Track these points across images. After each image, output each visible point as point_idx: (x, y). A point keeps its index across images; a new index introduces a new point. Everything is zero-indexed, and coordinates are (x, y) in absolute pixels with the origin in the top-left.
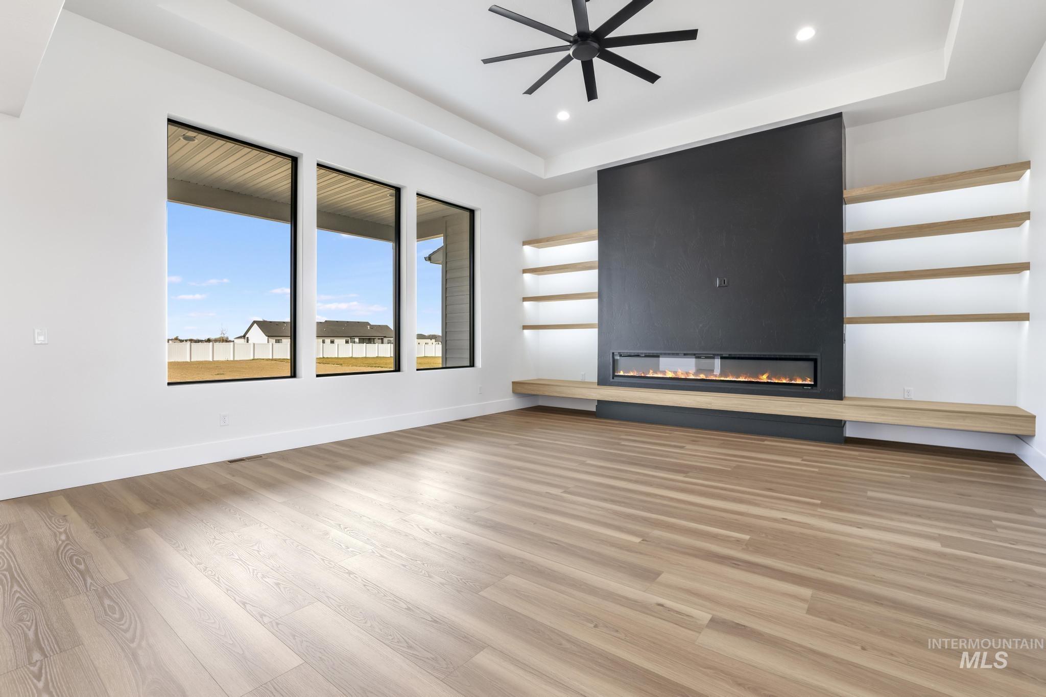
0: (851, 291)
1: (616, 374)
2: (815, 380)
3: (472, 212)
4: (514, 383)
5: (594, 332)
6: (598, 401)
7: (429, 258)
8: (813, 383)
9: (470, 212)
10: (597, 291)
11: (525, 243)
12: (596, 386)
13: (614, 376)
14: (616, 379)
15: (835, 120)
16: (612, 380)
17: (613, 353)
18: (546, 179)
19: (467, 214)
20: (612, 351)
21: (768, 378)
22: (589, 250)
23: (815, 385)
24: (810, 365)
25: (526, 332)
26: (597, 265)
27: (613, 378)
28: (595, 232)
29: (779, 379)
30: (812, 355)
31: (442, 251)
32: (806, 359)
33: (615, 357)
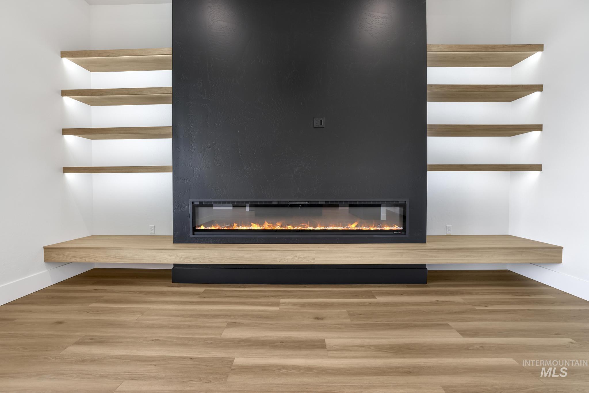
1: (197, 228)
2: (404, 225)
4: (45, 248)
5: (168, 178)
6: (174, 264)
8: (402, 228)
10: (170, 128)
11: (64, 54)
12: (171, 246)
13: (195, 230)
14: (197, 235)
16: (191, 235)
17: (193, 203)
20: (191, 200)
21: (357, 226)
23: (404, 230)
24: (399, 210)
25: (70, 177)
27: (193, 234)
30: (401, 201)
32: (396, 204)
33: (195, 207)
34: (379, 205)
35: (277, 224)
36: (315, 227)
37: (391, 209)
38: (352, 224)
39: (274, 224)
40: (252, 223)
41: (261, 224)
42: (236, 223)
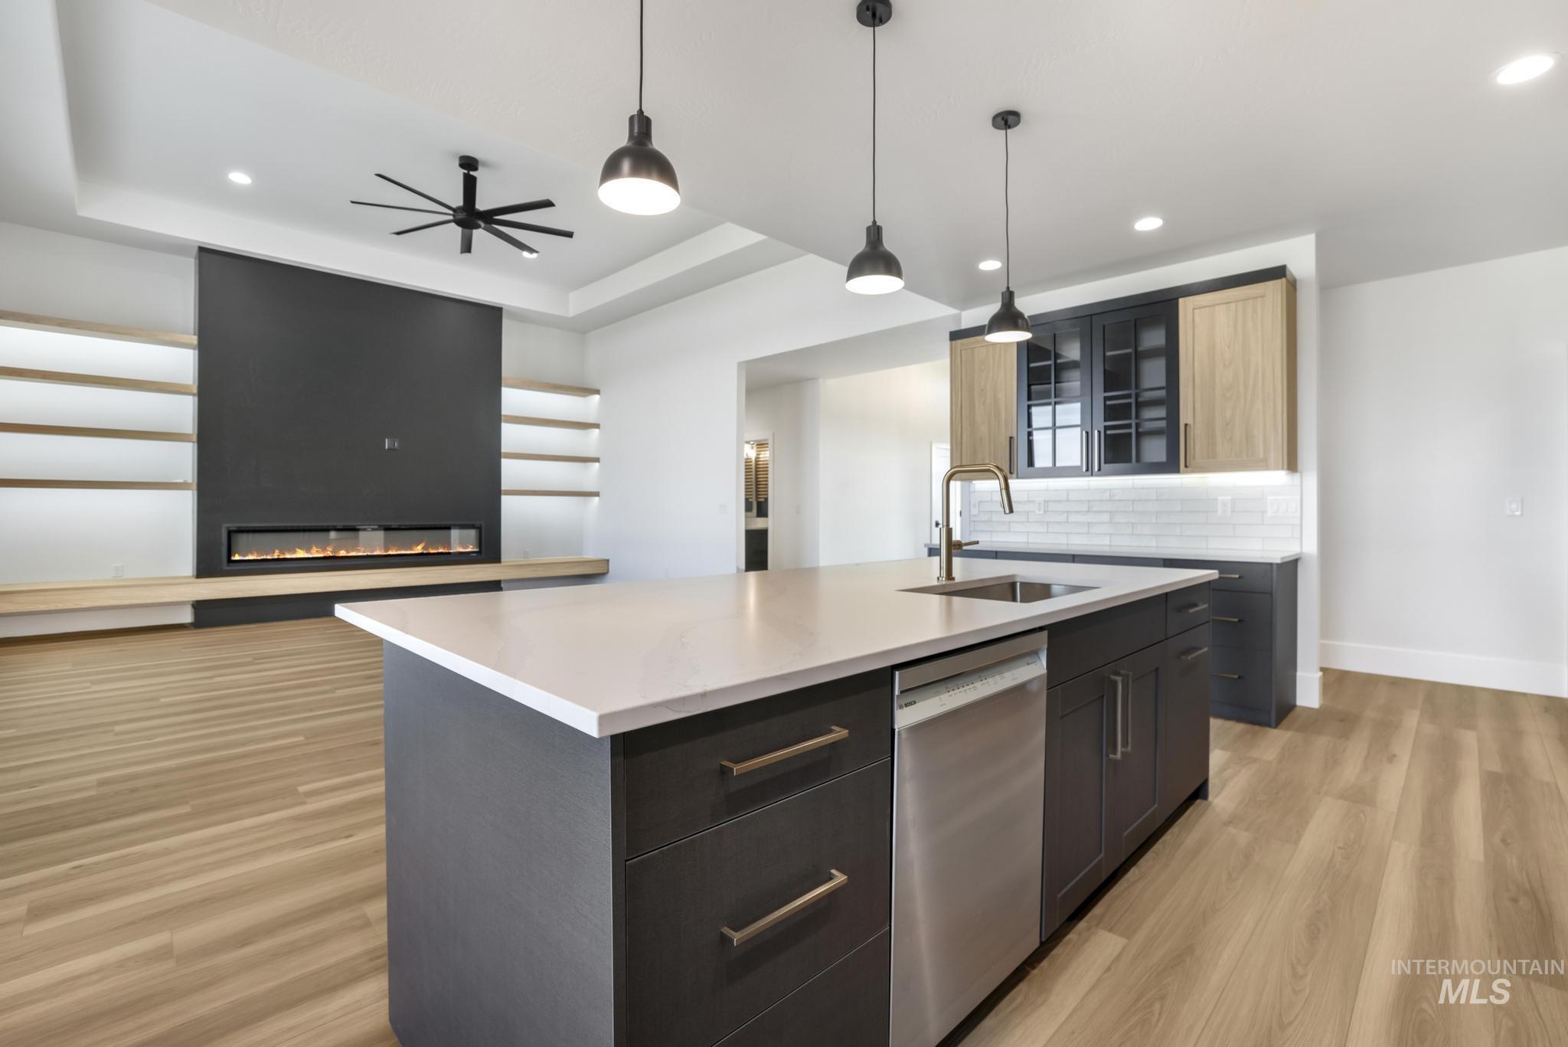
0: (508, 465)
1: (232, 559)
2: (480, 546)
8: (476, 550)
10: (193, 432)
12: (192, 579)
13: (230, 561)
14: (232, 568)
16: (225, 568)
17: (228, 529)
20: (225, 526)
21: (424, 548)
23: (479, 551)
24: (475, 531)
26: (195, 391)
27: (227, 566)
28: (194, 339)
29: (435, 549)
30: (477, 523)
32: (472, 527)
33: (230, 533)
34: (448, 528)
35: (328, 549)
36: (373, 551)
37: (466, 532)
38: (418, 545)
39: (324, 550)
40: (297, 550)
41: (308, 550)
42: (278, 549)
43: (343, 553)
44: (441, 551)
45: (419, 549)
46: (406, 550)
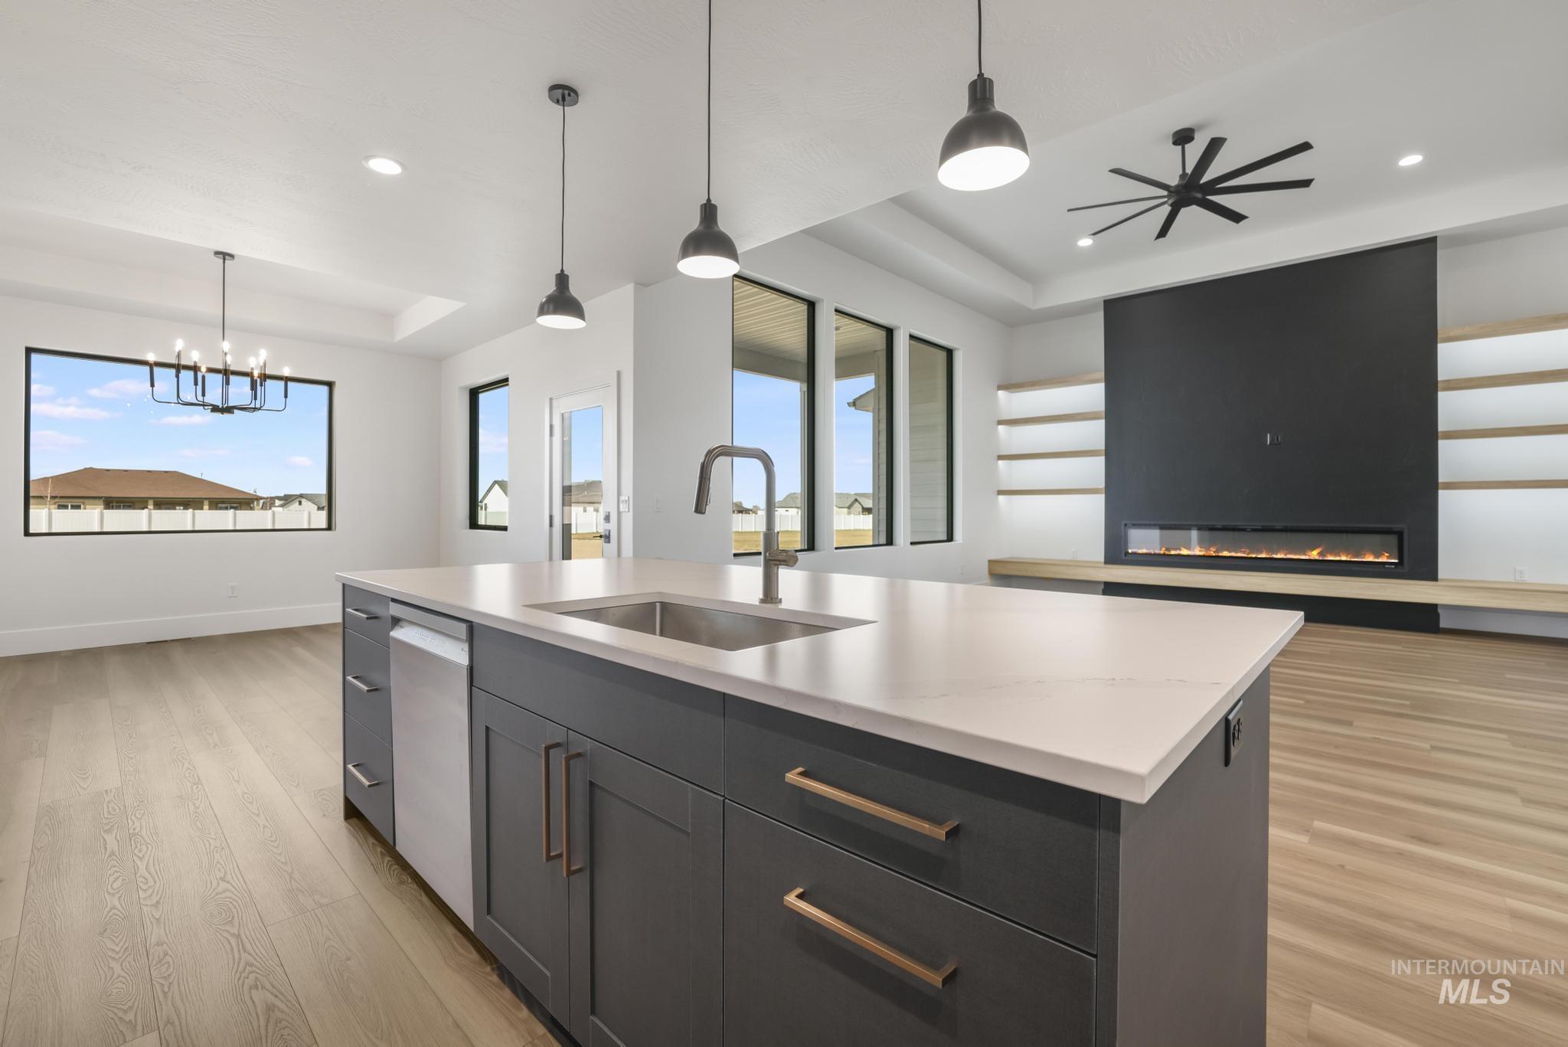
0: (1446, 449)
1: (1125, 551)
2: (1401, 557)
3: (950, 353)
4: (989, 561)
5: (1100, 499)
6: (1106, 583)
7: (854, 404)
8: (1396, 561)
9: (947, 352)
10: (1104, 448)
11: (1000, 388)
12: (1103, 565)
14: (1126, 558)
15: (1427, 246)
16: (1124, 557)
17: (1125, 525)
18: (1035, 310)
19: (943, 355)
20: (1123, 522)
21: (1320, 554)
22: (1093, 394)
23: (1401, 563)
24: (1393, 540)
25: (1001, 498)
26: (1104, 415)
28: (1102, 375)
29: (1336, 555)
30: (1396, 526)
31: (872, 394)
32: (1387, 531)
33: (1127, 529)
39: (1208, 549)
43: (1226, 554)
44: (1344, 558)
45: (1314, 554)
46: (1296, 554)
